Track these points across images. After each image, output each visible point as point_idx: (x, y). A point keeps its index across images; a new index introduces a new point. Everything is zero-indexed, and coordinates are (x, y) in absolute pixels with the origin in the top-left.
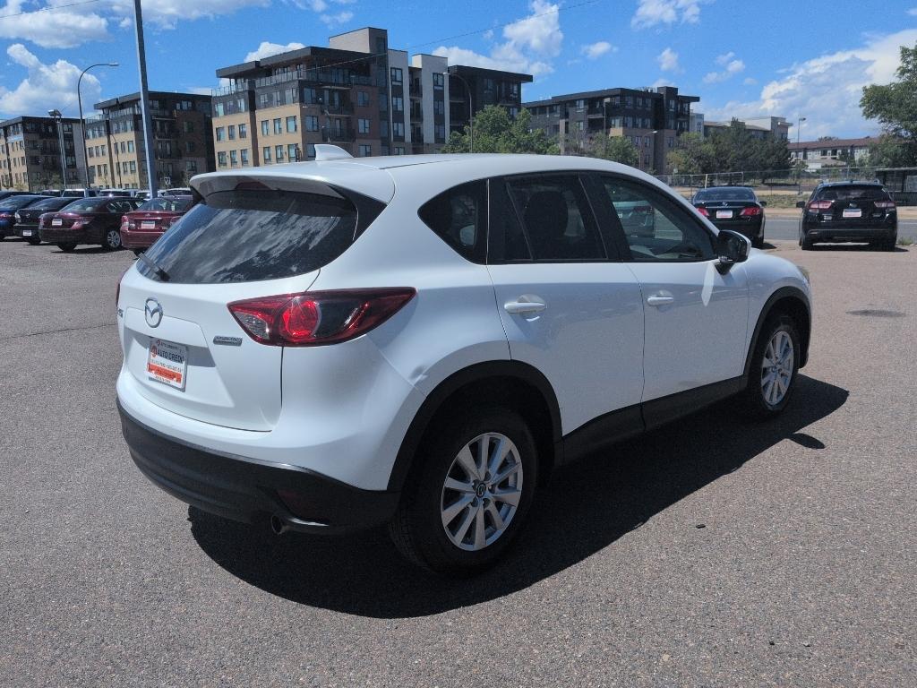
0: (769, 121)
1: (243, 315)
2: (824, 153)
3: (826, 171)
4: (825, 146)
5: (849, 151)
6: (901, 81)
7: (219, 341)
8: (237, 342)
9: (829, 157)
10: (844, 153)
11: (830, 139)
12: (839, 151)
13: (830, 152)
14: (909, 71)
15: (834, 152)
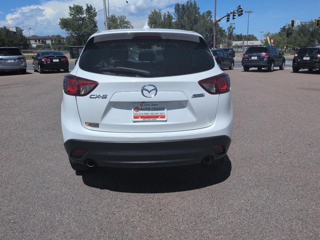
0: (15, 28)
1: (204, 85)
2: (36, 41)
3: (38, 47)
4: (36, 38)
5: (44, 40)
6: (71, 17)
7: (195, 96)
8: (202, 95)
9: (38, 42)
10: (42, 41)
11: (36, 36)
12: (41, 40)
13: (37, 40)
14: (73, 14)
15: (39, 41)
